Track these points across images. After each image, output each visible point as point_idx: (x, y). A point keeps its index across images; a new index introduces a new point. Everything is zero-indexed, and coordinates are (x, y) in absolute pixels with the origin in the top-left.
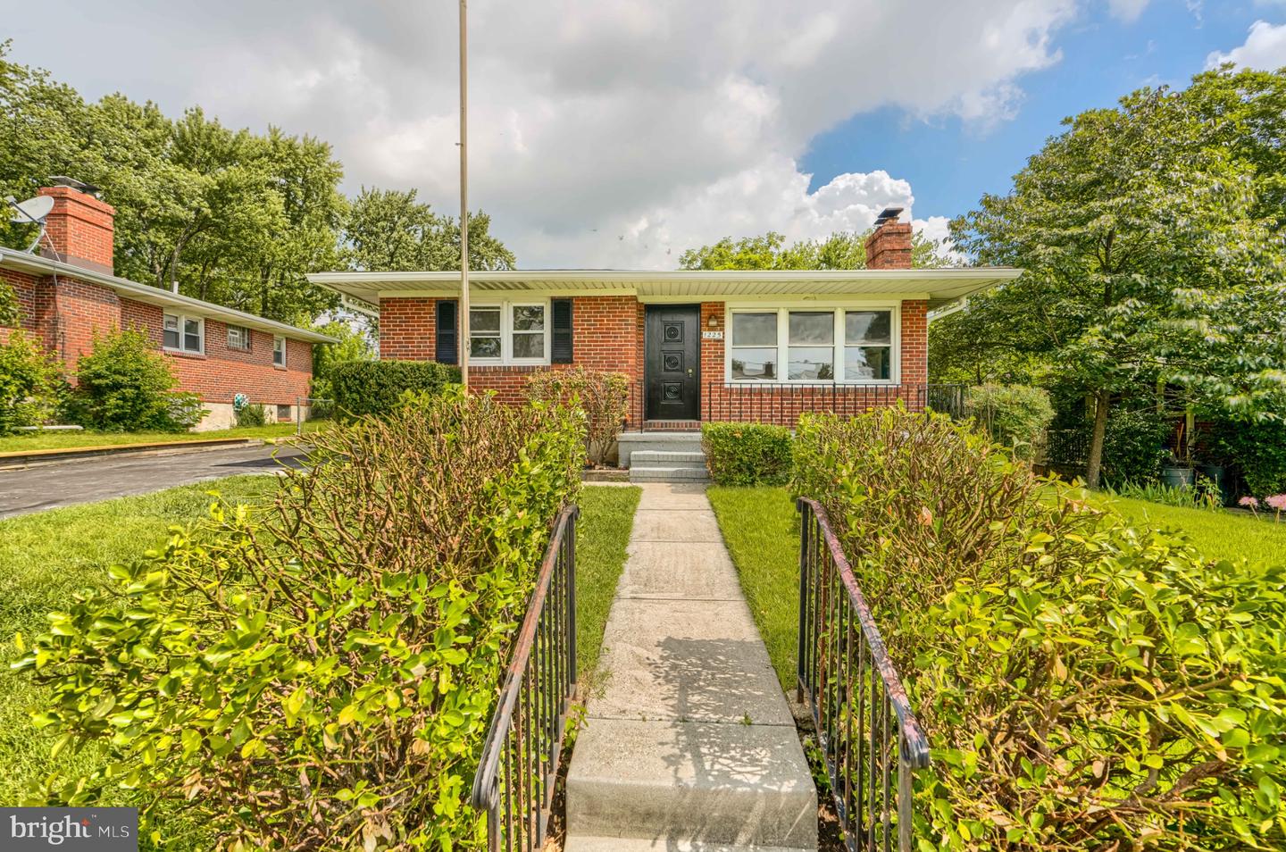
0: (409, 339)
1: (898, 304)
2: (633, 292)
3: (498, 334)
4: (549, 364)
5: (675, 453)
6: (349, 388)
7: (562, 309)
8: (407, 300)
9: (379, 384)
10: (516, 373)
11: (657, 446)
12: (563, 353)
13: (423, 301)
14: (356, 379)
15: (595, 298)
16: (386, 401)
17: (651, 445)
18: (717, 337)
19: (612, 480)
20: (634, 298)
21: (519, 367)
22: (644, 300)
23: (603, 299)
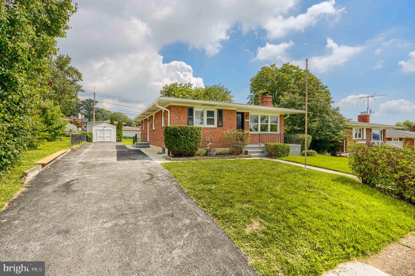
0: (180, 118)
1: (279, 115)
2: (236, 109)
3: (203, 118)
4: (216, 127)
5: (254, 150)
6: (181, 134)
7: (220, 112)
8: (179, 106)
9: (191, 133)
10: (209, 129)
11: (250, 149)
12: (220, 124)
13: (184, 107)
14: (184, 131)
15: (228, 110)
16: (193, 138)
17: (253, 148)
18: (248, 121)
19: (247, 158)
20: (236, 111)
21: (210, 128)
22: (238, 111)
23: (230, 110)
